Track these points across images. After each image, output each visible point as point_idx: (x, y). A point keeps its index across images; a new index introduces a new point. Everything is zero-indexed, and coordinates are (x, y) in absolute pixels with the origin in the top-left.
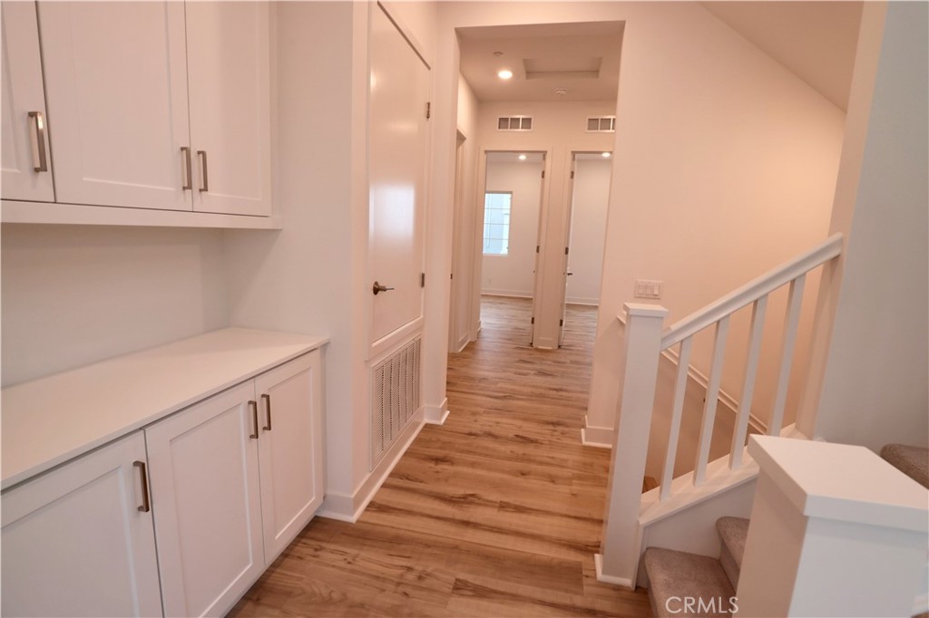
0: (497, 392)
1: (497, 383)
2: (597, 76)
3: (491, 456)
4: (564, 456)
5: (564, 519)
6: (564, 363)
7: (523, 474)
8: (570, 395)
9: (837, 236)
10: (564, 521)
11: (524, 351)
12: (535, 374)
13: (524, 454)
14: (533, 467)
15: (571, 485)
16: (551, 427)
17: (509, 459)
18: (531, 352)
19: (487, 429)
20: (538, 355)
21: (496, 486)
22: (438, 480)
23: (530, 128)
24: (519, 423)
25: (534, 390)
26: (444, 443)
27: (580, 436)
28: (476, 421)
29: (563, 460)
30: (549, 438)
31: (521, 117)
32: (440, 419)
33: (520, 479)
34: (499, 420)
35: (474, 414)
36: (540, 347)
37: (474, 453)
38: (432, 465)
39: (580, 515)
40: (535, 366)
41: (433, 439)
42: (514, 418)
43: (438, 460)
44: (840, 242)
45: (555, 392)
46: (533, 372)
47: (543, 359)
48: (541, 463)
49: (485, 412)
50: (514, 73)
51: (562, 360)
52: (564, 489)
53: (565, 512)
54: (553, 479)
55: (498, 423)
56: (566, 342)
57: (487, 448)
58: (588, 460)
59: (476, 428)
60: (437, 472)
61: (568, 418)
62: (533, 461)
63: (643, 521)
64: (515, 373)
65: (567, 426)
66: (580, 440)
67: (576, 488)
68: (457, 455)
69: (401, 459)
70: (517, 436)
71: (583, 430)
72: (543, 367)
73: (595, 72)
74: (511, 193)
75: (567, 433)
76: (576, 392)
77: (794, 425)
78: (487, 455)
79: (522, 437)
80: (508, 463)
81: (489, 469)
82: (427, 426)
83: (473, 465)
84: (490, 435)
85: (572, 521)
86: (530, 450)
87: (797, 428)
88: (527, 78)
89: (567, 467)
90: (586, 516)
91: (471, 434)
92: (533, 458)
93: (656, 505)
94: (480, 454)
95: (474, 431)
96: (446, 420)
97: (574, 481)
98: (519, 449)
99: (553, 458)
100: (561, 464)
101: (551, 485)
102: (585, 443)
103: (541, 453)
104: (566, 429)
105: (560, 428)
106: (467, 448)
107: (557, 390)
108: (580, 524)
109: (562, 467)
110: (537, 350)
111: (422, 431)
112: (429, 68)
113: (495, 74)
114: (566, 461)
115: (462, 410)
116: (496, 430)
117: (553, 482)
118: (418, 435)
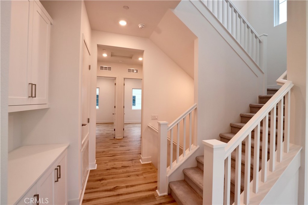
0: (110, 155)
1: (109, 152)
2: (131, 59)
3: (117, 174)
4: (138, 168)
5: (145, 184)
6: (127, 142)
7: (129, 176)
8: (132, 151)
9: (196, 104)
10: (145, 185)
11: (113, 140)
12: (120, 147)
13: (127, 171)
14: (131, 174)
15: (143, 175)
16: (131, 161)
17: (123, 173)
18: (115, 140)
19: (112, 167)
20: (118, 141)
21: (122, 182)
22: (103, 186)
23: (111, 70)
24: (121, 162)
25: (121, 152)
26: (100, 174)
27: (140, 162)
28: (107, 165)
29: (138, 169)
30: (132, 164)
31: (108, 67)
32: (95, 167)
33: (128, 178)
34: (115, 163)
35: (106, 163)
36: (118, 138)
37: (111, 175)
38: (99, 182)
39: (148, 182)
40: (119, 144)
41: (95, 174)
42: (119, 161)
43: (100, 180)
44: (196, 105)
45: (128, 151)
46: (119, 146)
47: (120, 142)
48: (132, 172)
49: (109, 162)
50: (107, 55)
51: (126, 141)
52: (142, 177)
53: (144, 183)
54: (138, 175)
55: (114, 164)
56: (125, 135)
57: (115, 172)
58: (145, 168)
59: (108, 167)
60: (102, 184)
61: (135, 157)
62: (130, 172)
63: (168, 175)
64: (113, 148)
65: (135, 160)
66: (141, 163)
67: (145, 176)
68: (106, 177)
69: (87, 183)
70: (122, 166)
71: (140, 160)
72: (121, 144)
73: (131, 58)
74: (99, 88)
75: (136, 162)
76: (134, 150)
77: (193, 144)
78: (116, 174)
79: (124, 166)
80: (123, 175)
81: (118, 178)
82: (91, 171)
83: (112, 178)
84: (114, 168)
85: (147, 184)
86: (128, 169)
87: (194, 145)
88: (111, 57)
89: (140, 171)
90: (150, 182)
91: (107, 169)
92: (129, 171)
93: (170, 171)
94: (113, 174)
95: (108, 168)
96: (97, 167)
97: (143, 174)
98: (125, 170)
99: (135, 170)
100: (138, 171)
101: (138, 177)
102: (142, 163)
103: (131, 169)
104: (136, 161)
105: (134, 161)
106: (108, 174)
107: (128, 150)
108: (149, 184)
109: (139, 171)
110: (117, 139)
111: (90, 173)
112: (90, 55)
113: (102, 55)
114: (139, 169)
115: (101, 163)
116: (115, 166)
117: (138, 176)
118: (89, 174)
